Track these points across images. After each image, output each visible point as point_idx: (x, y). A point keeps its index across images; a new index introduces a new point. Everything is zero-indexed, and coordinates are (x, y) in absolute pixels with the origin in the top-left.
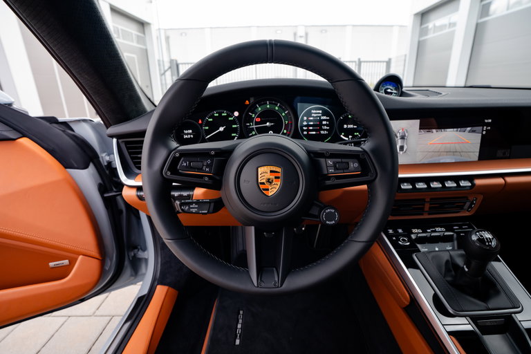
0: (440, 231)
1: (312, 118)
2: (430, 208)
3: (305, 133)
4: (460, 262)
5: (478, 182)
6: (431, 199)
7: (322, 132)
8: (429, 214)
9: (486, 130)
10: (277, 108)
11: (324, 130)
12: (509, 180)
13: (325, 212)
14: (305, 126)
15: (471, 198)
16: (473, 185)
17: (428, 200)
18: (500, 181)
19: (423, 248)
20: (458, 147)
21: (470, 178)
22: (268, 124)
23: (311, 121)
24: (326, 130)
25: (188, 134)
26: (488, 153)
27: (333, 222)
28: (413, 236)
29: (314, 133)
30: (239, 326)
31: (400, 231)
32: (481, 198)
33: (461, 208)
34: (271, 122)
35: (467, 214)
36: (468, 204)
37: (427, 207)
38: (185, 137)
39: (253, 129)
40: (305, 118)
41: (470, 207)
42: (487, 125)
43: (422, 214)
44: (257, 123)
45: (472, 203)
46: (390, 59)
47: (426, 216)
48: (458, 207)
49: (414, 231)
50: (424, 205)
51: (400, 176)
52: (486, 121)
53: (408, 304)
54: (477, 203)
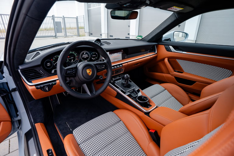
0: (118, 78)
2: (115, 73)
4: (124, 82)
5: (123, 65)
9: (122, 53)
10: (73, 53)
12: (129, 63)
15: (122, 69)
16: (122, 66)
18: (127, 64)
19: (116, 82)
20: (118, 57)
21: (121, 64)
22: (72, 58)
25: (48, 64)
26: (123, 58)
28: (113, 80)
30: (69, 126)
32: (124, 68)
33: (121, 71)
38: (48, 65)
41: (123, 71)
42: (122, 51)
46: (77, 17)
51: (112, 65)
53: (116, 94)
54: (124, 69)
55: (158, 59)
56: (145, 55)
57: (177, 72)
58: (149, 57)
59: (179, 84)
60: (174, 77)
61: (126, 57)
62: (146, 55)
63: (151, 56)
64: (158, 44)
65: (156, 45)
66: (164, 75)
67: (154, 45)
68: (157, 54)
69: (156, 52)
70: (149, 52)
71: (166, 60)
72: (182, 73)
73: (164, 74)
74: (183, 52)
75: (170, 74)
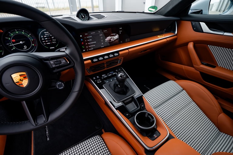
0: (112, 73)
1: (46, 36)
2: (107, 66)
3: (45, 44)
5: (120, 53)
6: (106, 62)
7: (53, 42)
8: (107, 68)
9: (121, 32)
10: (23, 33)
11: (54, 41)
12: (130, 50)
13: (57, 84)
14: (43, 40)
15: (120, 59)
16: (119, 54)
17: (105, 63)
18: (127, 51)
19: (106, 81)
21: (117, 52)
22: (21, 42)
23: (46, 38)
24: (55, 41)
27: (62, 87)
28: (102, 78)
29: (49, 43)
31: (98, 77)
32: (122, 58)
34: (22, 41)
35: (120, 64)
36: (119, 61)
37: (105, 66)
39: (12, 47)
40: (42, 37)
41: (120, 62)
42: (121, 30)
43: (104, 69)
44: (13, 43)
45: (120, 60)
47: (106, 69)
48: (116, 63)
49: (103, 76)
50: (104, 65)
52: (120, 28)
54: (122, 60)
55: (178, 43)
56: (158, 36)
57: (205, 65)
58: (165, 40)
59: (205, 83)
60: (199, 72)
61: (127, 39)
62: (160, 37)
63: (168, 39)
64: (181, 20)
65: (177, 21)
66: (183, 68)
67: (174, 21)
68: (176, 35)
69: (176, 32)
70: (165, 32)
71: (191, 46)
72: (214, 67)
73: (183, 66)
74: (226, 34)
75: (193, 67)
